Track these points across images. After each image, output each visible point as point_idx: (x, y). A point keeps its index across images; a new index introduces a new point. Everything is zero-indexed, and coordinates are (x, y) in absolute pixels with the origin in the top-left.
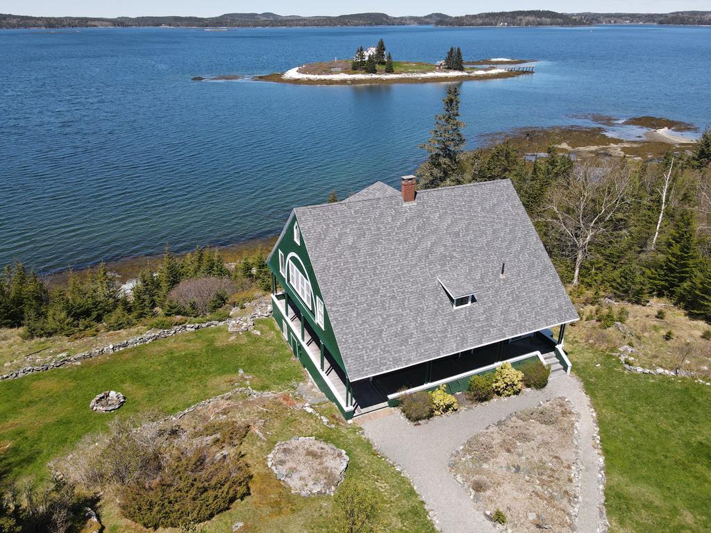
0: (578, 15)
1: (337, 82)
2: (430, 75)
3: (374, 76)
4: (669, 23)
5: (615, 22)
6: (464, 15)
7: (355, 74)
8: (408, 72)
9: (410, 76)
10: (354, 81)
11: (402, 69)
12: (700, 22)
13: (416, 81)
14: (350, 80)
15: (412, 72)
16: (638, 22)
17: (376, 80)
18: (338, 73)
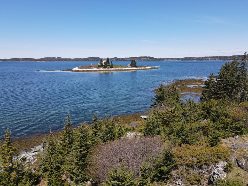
0: (157, 58)
1: (93, 71)
2: (126, 68)
3: (107, 69)
4: (184, 60)
5: (169, 60)
6: (124, 58)
7: (100, 68)
8: (118, 68)
9: (120, 69)
10: (100, 71)
11: (116, 67)
12: (193, 60)
13: (122, 70)
14: (98, 70)
15: (120, 68)
16: (175, 60)
17: (108, 70)
18: (94, 68)
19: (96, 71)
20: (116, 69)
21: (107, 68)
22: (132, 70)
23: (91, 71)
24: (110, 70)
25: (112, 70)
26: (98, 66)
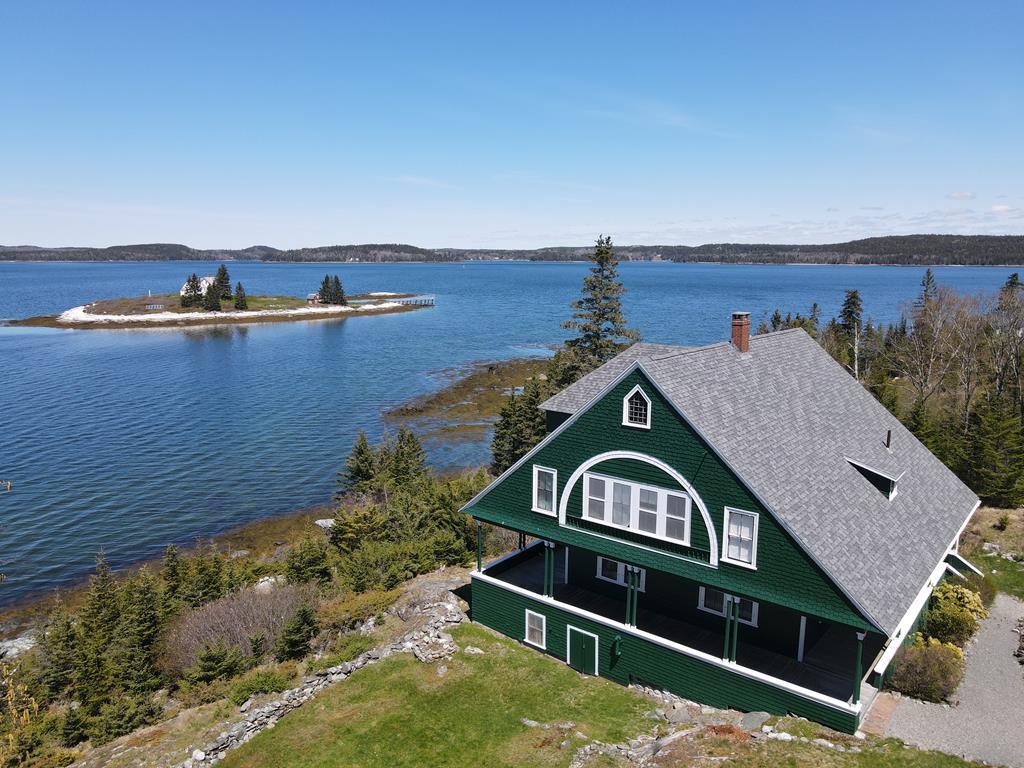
0: (439, 250)
1: (160, 324)
2: (302, 311)
3: (219, 314)
4: (541, 259)
5: (483, 258)
6: (300, 248)
7: (188, 312)
8: (269, 308)
9: (275, 313)
10: (188, 322)
11: (260, 305)
12: (573, 258)
13: (285, 318)
14: (182, 321)
15: (275, 309)
17: (223, 320)
18: (160, 312)
19: (173, 323)
20: (259, 313)
21: (219, 310)
22: (326, 315)
23: (150, 324)
24: (233, 320)
25: (242, 320)
26: (178, 304)
